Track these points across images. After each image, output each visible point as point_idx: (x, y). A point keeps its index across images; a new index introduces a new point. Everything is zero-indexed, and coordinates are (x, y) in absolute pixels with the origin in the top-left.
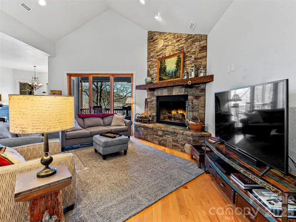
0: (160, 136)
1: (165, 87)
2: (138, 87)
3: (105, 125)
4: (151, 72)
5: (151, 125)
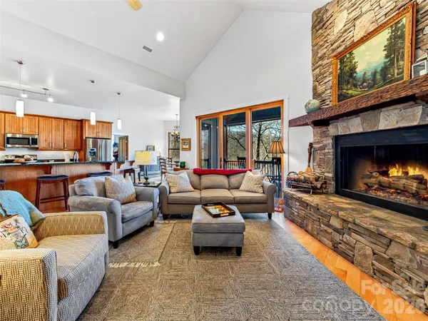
0: (336, 230)
1: (356, 114)
2: (293, 123)
3: (230, 188)
4: (321, 89)
5: (314, 200)
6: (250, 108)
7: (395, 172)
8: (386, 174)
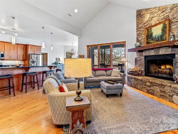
0: (148, 86)
1: (152, 49)
2: (130, 50)
3: (107, 75)
4: (140, 39)
5: (140, 78)
6: (112, 43)
7: (163, 67)
8: (160, 68)
